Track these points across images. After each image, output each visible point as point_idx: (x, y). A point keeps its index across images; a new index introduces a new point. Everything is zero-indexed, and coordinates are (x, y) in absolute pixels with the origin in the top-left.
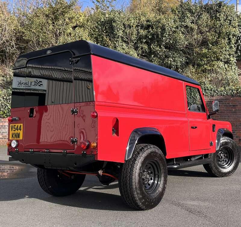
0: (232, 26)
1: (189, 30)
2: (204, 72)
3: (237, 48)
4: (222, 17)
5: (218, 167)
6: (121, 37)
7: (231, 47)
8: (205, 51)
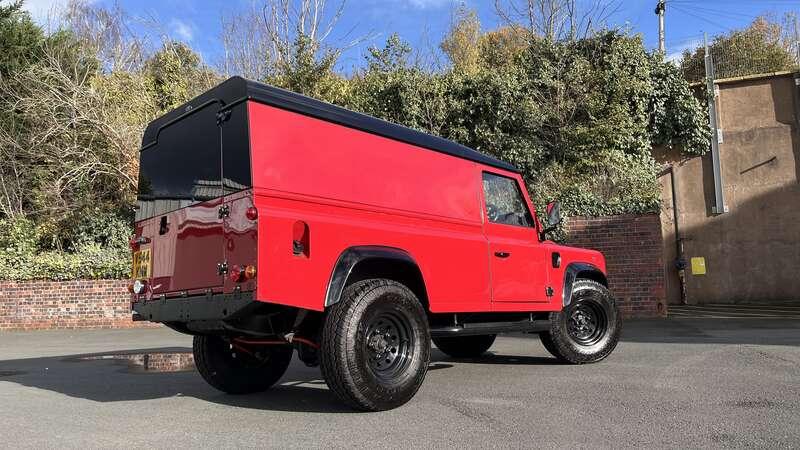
0: (637, 76)
1: (547, 92)
2: (582, 172)
3: (652, 121)
4: (615, 60)
5: (571, 342)
6: (417, 117)
7: (638, 120)
8: (581, 129)
